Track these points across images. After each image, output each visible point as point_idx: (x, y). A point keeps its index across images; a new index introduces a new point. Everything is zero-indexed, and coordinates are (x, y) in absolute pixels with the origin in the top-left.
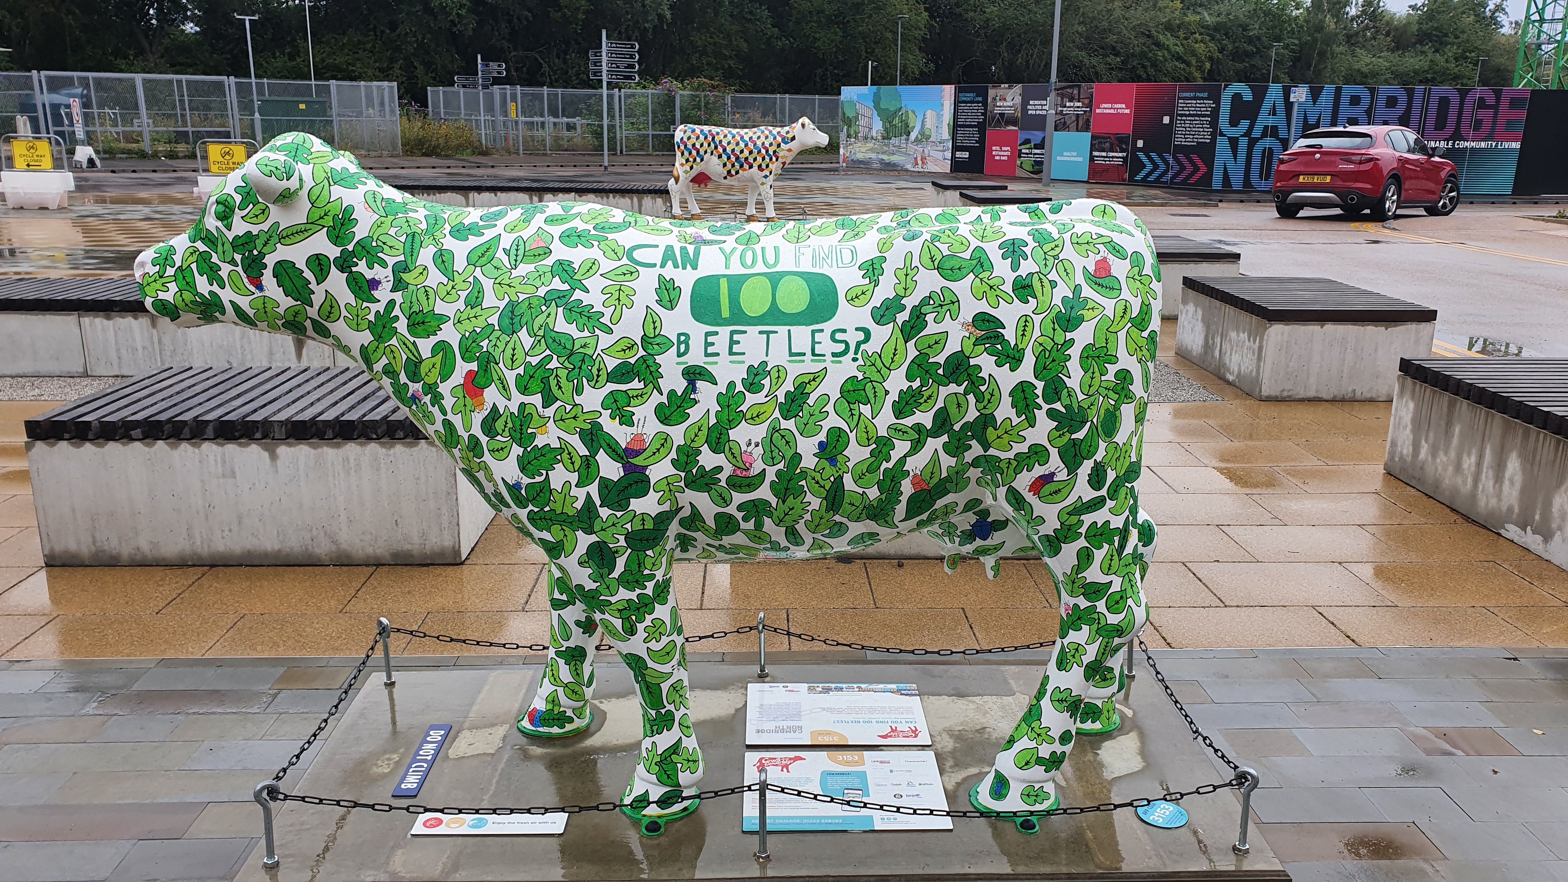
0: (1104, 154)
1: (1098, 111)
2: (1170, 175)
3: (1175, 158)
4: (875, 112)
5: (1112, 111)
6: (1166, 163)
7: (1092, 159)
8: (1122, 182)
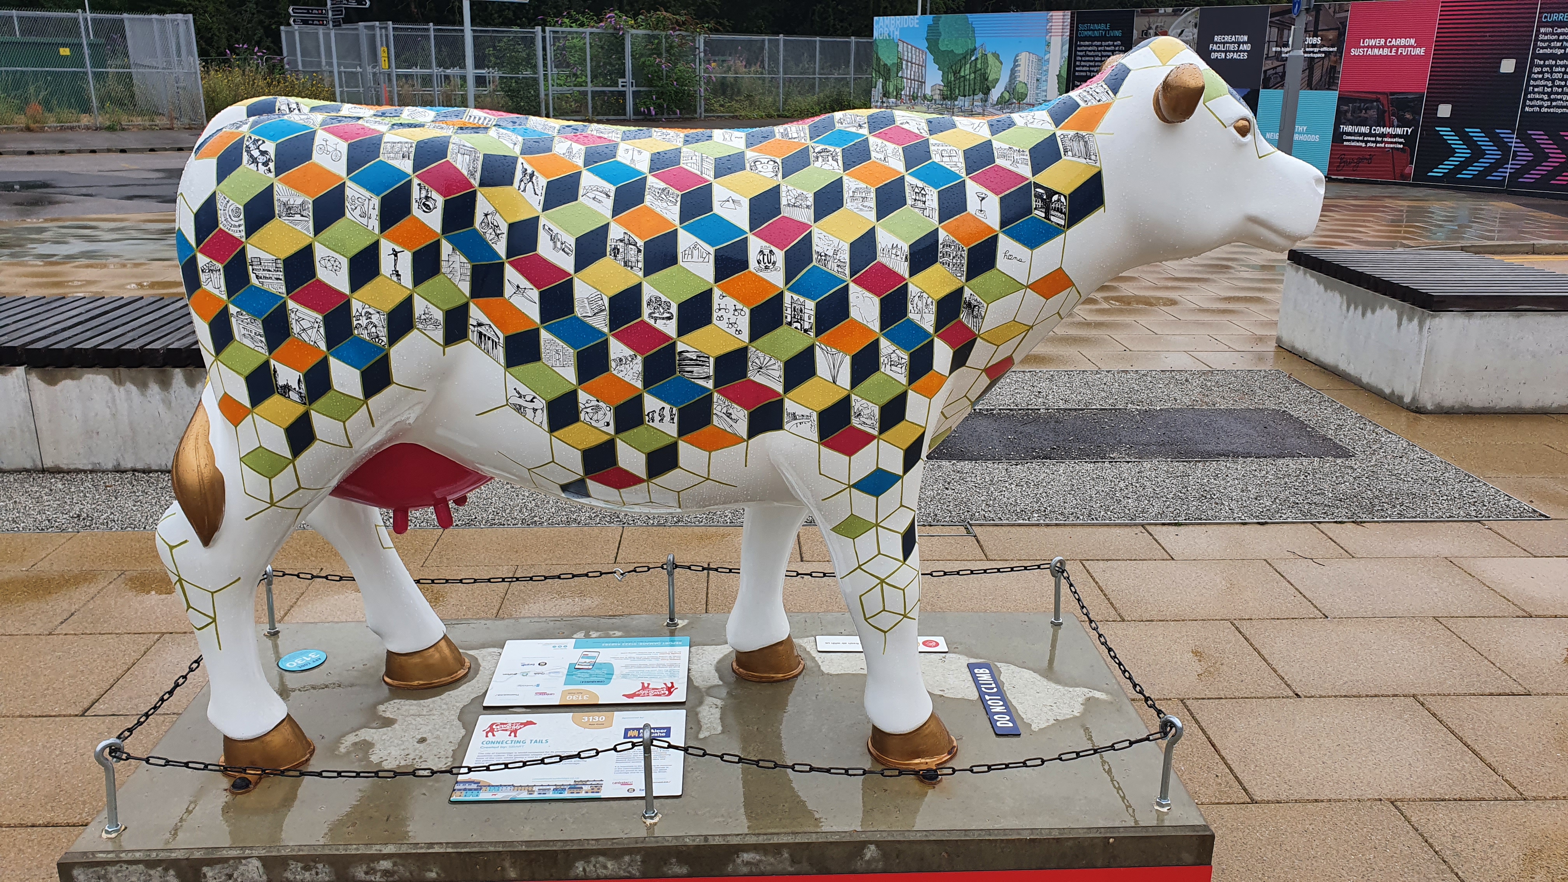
0: (1364, 129)
1: (1354, 52)
2: (1509, 169)
3: (1524, 138)
4: (930, 57)
5: (1386, 52)
6: (1503, 147)
7: (1338, 137)
8: (1400, 180)
